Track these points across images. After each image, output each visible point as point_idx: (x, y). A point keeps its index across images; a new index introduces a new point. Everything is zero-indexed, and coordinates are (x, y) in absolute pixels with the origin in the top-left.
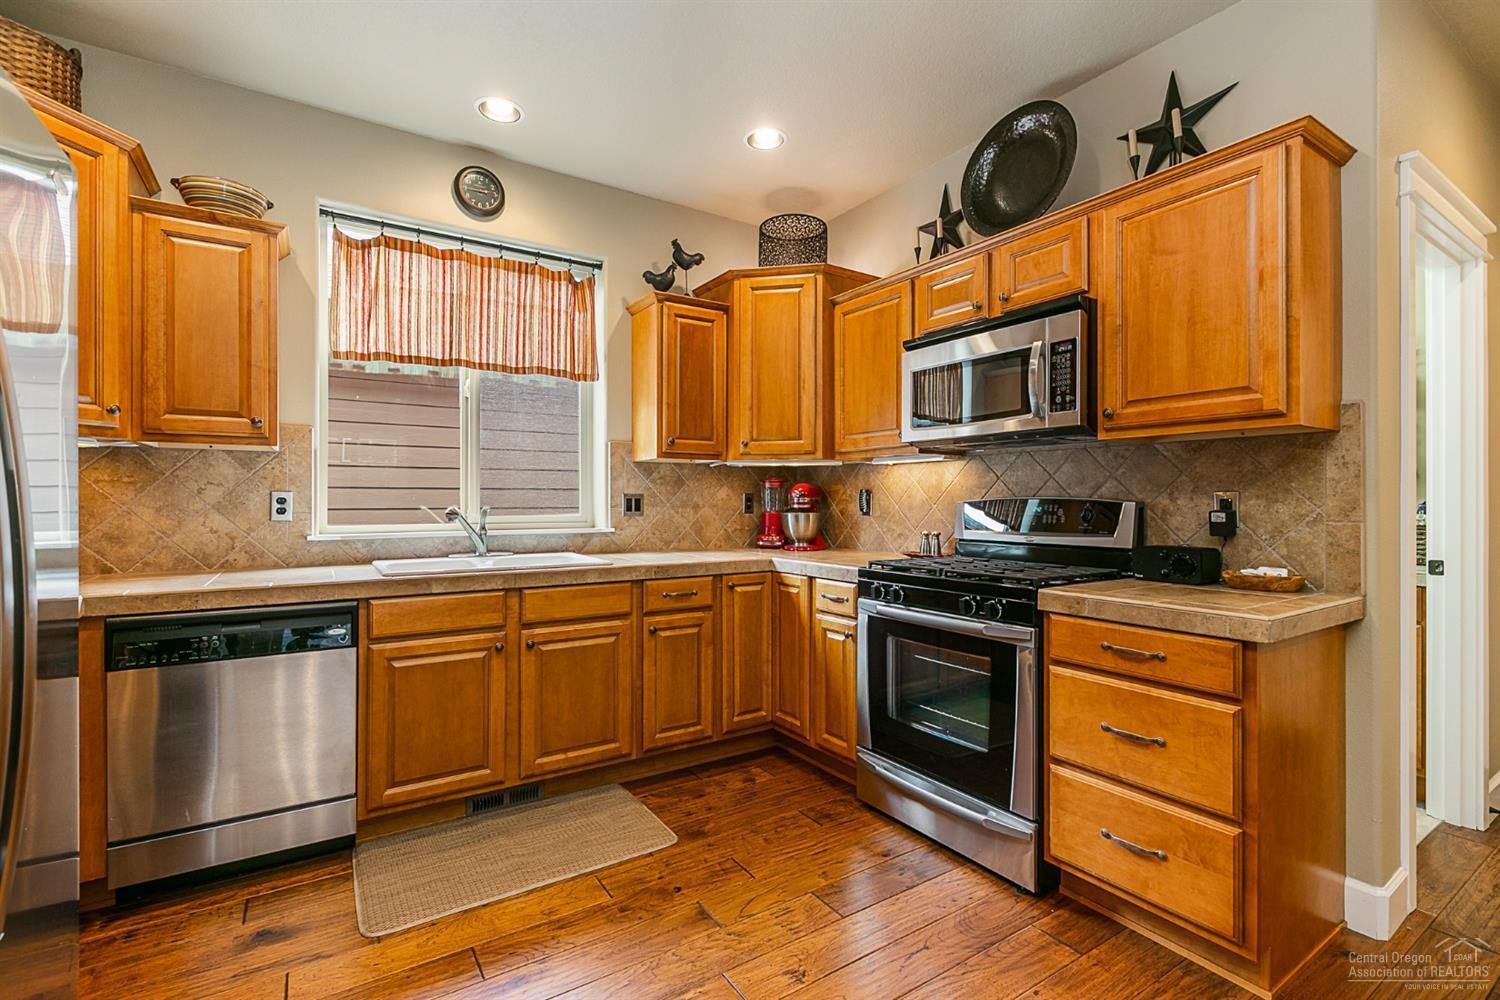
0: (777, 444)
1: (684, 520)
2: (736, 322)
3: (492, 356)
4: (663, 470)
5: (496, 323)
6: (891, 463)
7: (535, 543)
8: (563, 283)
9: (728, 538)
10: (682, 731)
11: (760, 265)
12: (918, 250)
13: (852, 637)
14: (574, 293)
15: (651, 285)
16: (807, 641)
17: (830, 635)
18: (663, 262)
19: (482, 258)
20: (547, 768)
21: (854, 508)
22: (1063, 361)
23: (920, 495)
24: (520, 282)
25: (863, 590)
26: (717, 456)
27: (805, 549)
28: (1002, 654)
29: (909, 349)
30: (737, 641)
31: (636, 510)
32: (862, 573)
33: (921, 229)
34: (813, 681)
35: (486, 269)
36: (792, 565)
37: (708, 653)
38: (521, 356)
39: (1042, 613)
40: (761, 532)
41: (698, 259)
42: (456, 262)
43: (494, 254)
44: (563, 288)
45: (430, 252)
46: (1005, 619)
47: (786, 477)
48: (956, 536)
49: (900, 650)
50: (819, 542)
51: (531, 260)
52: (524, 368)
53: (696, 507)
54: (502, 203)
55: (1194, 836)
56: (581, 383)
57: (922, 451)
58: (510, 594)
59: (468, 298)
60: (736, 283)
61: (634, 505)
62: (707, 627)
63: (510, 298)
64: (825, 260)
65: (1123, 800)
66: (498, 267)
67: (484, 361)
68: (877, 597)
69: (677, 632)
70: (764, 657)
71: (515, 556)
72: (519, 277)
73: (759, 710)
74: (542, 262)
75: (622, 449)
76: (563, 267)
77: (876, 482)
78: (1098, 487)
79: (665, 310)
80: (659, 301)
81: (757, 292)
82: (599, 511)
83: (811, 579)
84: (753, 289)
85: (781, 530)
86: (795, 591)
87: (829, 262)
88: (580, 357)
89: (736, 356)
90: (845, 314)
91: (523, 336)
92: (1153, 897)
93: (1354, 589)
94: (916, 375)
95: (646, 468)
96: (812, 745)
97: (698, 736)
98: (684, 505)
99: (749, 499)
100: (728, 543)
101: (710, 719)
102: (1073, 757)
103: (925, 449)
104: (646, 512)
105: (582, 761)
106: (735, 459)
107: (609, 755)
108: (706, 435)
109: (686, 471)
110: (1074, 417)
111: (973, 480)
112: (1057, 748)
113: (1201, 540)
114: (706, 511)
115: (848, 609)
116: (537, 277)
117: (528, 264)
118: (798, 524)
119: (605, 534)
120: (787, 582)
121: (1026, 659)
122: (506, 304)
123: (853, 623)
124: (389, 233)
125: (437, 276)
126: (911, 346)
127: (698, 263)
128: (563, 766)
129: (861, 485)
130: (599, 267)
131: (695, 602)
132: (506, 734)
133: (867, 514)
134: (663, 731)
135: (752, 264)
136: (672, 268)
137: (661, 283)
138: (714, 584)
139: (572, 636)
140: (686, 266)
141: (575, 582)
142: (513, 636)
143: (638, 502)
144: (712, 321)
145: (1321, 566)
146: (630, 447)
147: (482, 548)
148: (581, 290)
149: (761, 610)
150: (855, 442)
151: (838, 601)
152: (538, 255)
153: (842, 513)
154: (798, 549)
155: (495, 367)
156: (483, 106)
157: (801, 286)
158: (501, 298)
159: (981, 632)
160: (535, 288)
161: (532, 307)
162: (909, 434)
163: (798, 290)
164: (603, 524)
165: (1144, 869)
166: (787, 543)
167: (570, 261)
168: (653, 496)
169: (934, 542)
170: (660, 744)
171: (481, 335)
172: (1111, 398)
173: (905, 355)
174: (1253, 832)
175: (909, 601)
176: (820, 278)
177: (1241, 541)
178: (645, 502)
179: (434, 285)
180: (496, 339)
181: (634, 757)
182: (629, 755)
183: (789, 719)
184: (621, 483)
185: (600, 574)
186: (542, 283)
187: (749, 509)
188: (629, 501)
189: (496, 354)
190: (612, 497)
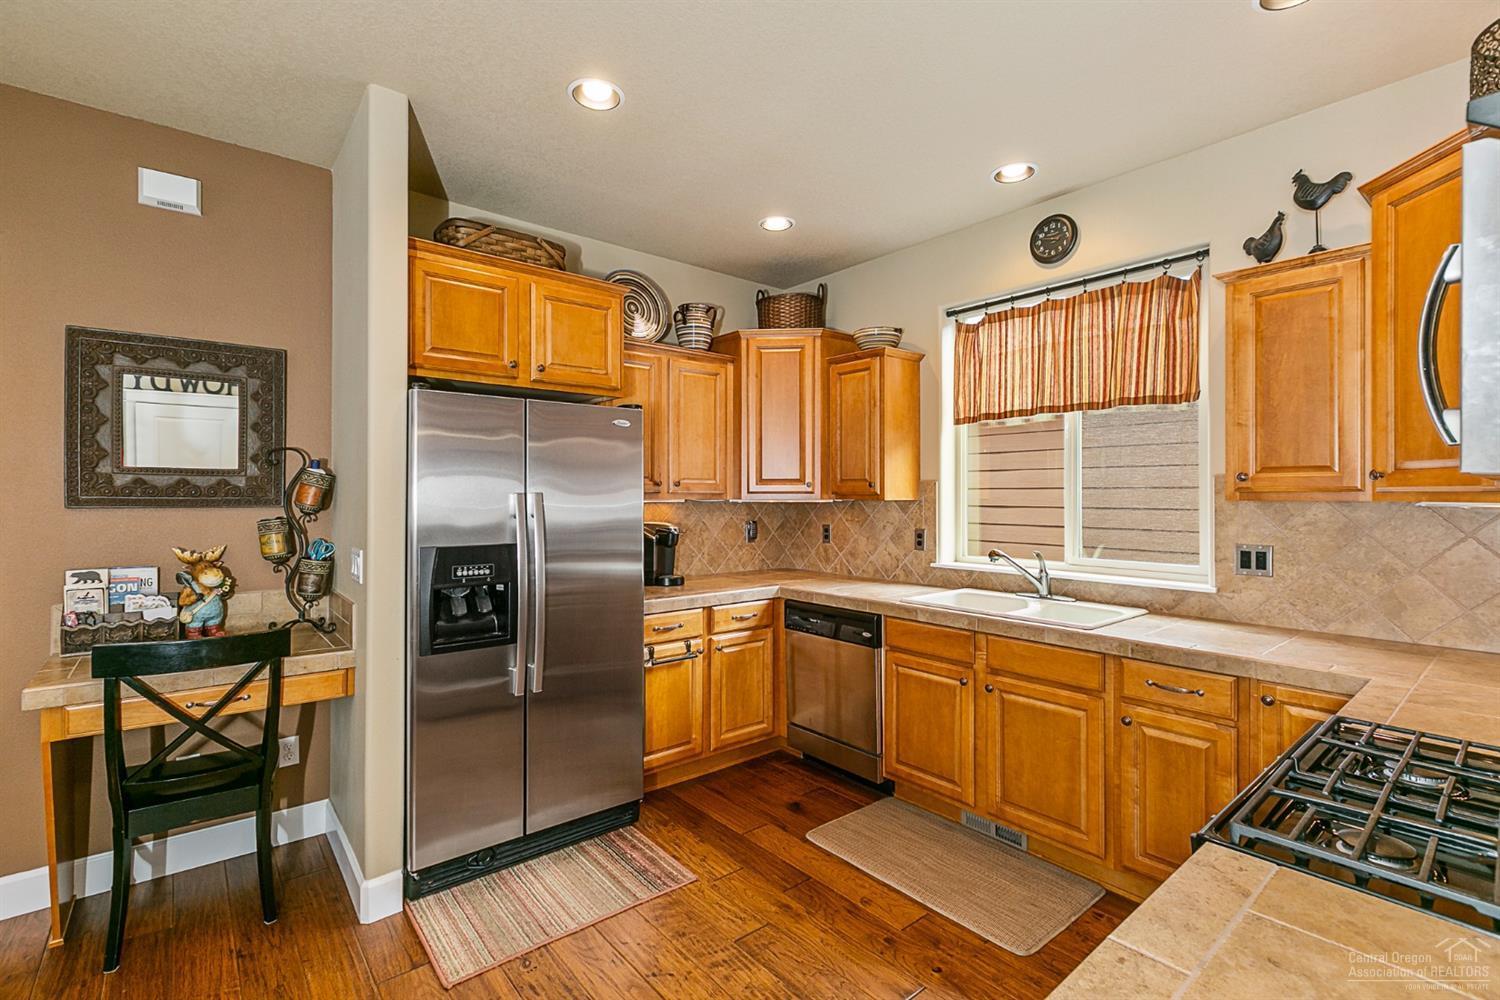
3: (1076, 396)
5: (1081, 361)
7: (1112, 593)
14: (1175, 297)
15: (1252, 257)
24: (1104, 311)
31: (1258, 568)
41: (1342, 183)
43: (1077, 291)
44: (1156, 298)
45: (1022, 313)
51: (1117, 281)
52: (1110, 401)
54: (1074, 241)
61: (1254, 560)
63: (1095, 331)
66: (1082, 303)
71: (1078, 604)
74: (1129, 278)
88: (1183, 373)
116: (1125, 297)
117: (1115, 286)
119: (1208, 594)
122: (1091, 340)
124: (992, 310)
125: (1027, 333)
127: (1340, 190)
130: (1206, 252)
137: (1265, 249)
140: (1318, 204)
141: (1032, 639)
143: (1261, 557)
147: (1043, 590)
148: (1185, 290)
152: (1124, 273)
155: (1080, 406)
158: (1085, 334)
167: (1166, 262)
168: (1292, 550)
179: (1024, 343)
184: (1232, 530)
185: (1060, 636)
186: (1130, 302)
188: (1245, 555)
189: (1081, 392)
190: (1217, 548)
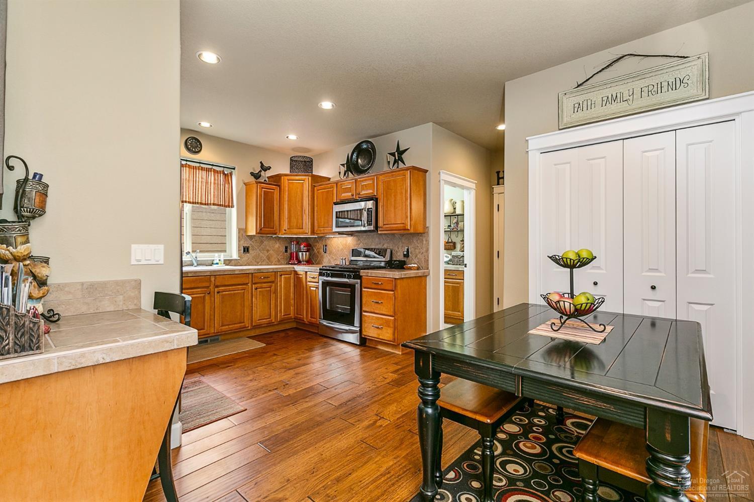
0: (295, 230)
1: (264, 255)
2: (282, 191)
3: (197, 199)
4: (256, 238)
5: (198, 188)
6: (332, 236)
8: (221, 174)
9: (279, 261)
10: (265, 320)
11: (290, 172)
12: (340, 173)
13: (317, 288)
14: (225, 178)
15: (253, 177)
16: (305, 291)
17: (312, 288)
18: (257, 169)
19: (193, 166)
20: (223, 330)
21: (322, 251)
22: (370, 213)
23: (341, 247)
24: (206, 175)
25: (321, 274)
26: (275, 234)
27: (305, 264)
28: (352, 287)
29: (335, 205)
30: (283, 292)
31: (247, 252)
32: (320, 269)
33: (341, 165)
34: (307, 303)
35: (195, 170)
36: (300, 269)
37: (273, 296)
38: (207, 199)
39: (361, 276)
40: (291, 259)
41: (269, 168)
42: (184, 168)
43: (198, 165)
44: (222, 176)
46: (354, 278)
47: (298, 241)
48: (350, 259)
49: (331, 290)
50: (309, 262)
51: (211, 167)
52: (208, 203)
53: (268, 251)
54: (201, 149)
55: (387, 321)
56: (227, 209)
57: (339, 234)
58: (212, 277)
59: (189, 180)
60: (282, 177)
61: (246, 250)
62: (273, 288)
63: (203, 180)
64: (312, 172)
65: (376, 317)
66: (199, 169)
67: (194, 201)
68: (324, 276)
69: (263, 289)
70: (291, 297)
72: (206, 173)
73: (290, 314)
74: (214, 167)
75: (242, 232)
76: (221, 169)
77: (328, 242)
78: (383, 245)
79: (258, 186)
80: (256, 183)
81: (289, 181)
82: (234, 252)
83: (306, 272)
84: (288, 180)
85: (297, 259)
86: (301, 276)
87: (313, 174)
88: (227, 199)
89: (282, 201)
90: (318, 190)
91: (207, 192)
92: (381, 337)
93: (428, 269)
94: (337, 212)
95: (251, 237)
96: (307, 323)
97: (270, 322)
98: (263, 250)
99: (286, 248)
100: (279, 262)
101: (274, 317)
102: (367, 310)
103: (340, 233)
104: (250, 252)
105: (234, 328)
106: (282, 235)
107: (242, 327)
108: (272, 227)
109: (264, 238)
110: (372, 228)
111: (355, 243)
112: (364, 309)
113: (401, 258)
114: (271, 252)
115: (316, 280)
116: (213, 173)
117: (209, 168)
118: (303, 256)
119: (236, 260)
120: (299, 273)
121: (358, 286)
122: (202, 182)
123: (317, 284)
126: (336, 204)
127: (269, 169)
128: (227, 330)
129: (324, 244)
130: (234, 169)
131: (269, 280)
132: (210, 319)
133: (326, 252)
134: (259, 320)
135: (288, 172)
136: (260, 171)
137: (256, 176)
138: (275, 274)
139: (231, 290)
140: (265, 170)
141: (232, 273)
142: (212, 290)
143: (248, 249)
144: (274, 190)
145: (423, 265)
146: (245, 230)
147: (195, 264)
148: (228, 177)
149: (290, 283)
150: (321, 231)
151: (313, 278)
152: (213, 165)
153: (318, 252)
154: (303, 264)
155: (198, 203)
156: (200, 124)
157: (304, 180)
158: (200, 180)
159: (348, 282)
160: (212, 177)
161: (211, 183)
162: (335, 229)
163: (302, 182)
164: (235, 256)
165: (379, 331)
166: (299, 262)
167: (224, 167)
168: (253, 247)
169: (344, 261)
170: (258, 324)
171: (193, 192)
172: (380, 224)
173: (334, 206)
174: (396, 318)
175: (333, 276)
176: (310, 178)
177: (410, 258)
178: (250, 249)
180: (198, 194)
181: (250, 328)
182: (248, 327)
183: (300, 316)
184: (242, 242)
185: (239, 271)
186: (214, 174)
187: (286, 251)
188: (244, 249)
189: (198, 199)
190: (239, 247)
